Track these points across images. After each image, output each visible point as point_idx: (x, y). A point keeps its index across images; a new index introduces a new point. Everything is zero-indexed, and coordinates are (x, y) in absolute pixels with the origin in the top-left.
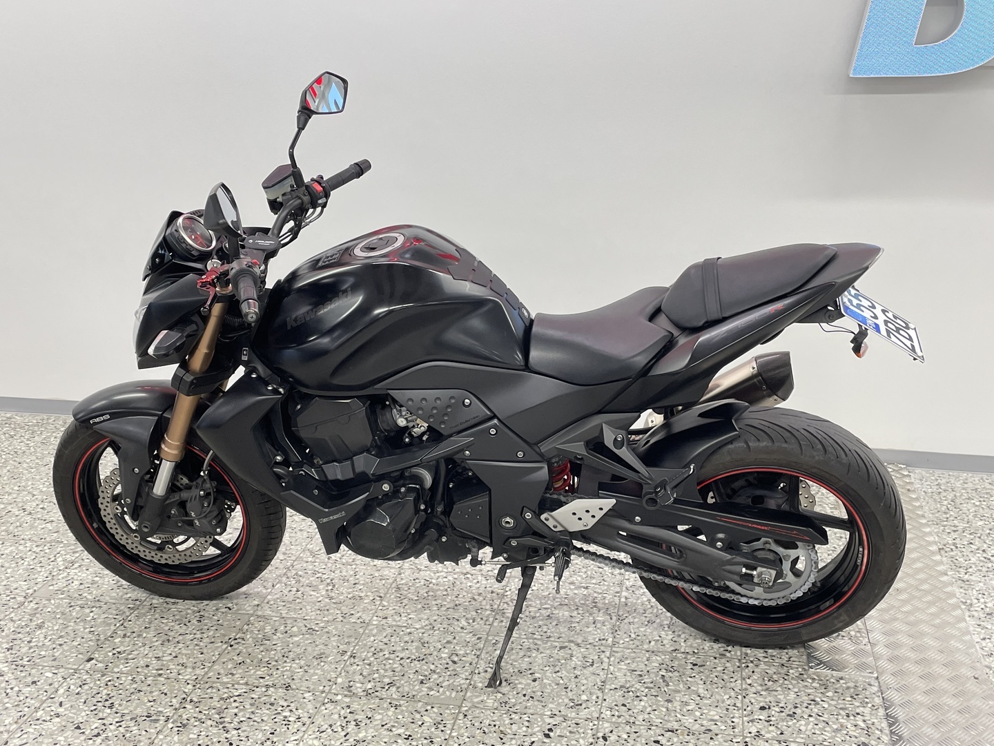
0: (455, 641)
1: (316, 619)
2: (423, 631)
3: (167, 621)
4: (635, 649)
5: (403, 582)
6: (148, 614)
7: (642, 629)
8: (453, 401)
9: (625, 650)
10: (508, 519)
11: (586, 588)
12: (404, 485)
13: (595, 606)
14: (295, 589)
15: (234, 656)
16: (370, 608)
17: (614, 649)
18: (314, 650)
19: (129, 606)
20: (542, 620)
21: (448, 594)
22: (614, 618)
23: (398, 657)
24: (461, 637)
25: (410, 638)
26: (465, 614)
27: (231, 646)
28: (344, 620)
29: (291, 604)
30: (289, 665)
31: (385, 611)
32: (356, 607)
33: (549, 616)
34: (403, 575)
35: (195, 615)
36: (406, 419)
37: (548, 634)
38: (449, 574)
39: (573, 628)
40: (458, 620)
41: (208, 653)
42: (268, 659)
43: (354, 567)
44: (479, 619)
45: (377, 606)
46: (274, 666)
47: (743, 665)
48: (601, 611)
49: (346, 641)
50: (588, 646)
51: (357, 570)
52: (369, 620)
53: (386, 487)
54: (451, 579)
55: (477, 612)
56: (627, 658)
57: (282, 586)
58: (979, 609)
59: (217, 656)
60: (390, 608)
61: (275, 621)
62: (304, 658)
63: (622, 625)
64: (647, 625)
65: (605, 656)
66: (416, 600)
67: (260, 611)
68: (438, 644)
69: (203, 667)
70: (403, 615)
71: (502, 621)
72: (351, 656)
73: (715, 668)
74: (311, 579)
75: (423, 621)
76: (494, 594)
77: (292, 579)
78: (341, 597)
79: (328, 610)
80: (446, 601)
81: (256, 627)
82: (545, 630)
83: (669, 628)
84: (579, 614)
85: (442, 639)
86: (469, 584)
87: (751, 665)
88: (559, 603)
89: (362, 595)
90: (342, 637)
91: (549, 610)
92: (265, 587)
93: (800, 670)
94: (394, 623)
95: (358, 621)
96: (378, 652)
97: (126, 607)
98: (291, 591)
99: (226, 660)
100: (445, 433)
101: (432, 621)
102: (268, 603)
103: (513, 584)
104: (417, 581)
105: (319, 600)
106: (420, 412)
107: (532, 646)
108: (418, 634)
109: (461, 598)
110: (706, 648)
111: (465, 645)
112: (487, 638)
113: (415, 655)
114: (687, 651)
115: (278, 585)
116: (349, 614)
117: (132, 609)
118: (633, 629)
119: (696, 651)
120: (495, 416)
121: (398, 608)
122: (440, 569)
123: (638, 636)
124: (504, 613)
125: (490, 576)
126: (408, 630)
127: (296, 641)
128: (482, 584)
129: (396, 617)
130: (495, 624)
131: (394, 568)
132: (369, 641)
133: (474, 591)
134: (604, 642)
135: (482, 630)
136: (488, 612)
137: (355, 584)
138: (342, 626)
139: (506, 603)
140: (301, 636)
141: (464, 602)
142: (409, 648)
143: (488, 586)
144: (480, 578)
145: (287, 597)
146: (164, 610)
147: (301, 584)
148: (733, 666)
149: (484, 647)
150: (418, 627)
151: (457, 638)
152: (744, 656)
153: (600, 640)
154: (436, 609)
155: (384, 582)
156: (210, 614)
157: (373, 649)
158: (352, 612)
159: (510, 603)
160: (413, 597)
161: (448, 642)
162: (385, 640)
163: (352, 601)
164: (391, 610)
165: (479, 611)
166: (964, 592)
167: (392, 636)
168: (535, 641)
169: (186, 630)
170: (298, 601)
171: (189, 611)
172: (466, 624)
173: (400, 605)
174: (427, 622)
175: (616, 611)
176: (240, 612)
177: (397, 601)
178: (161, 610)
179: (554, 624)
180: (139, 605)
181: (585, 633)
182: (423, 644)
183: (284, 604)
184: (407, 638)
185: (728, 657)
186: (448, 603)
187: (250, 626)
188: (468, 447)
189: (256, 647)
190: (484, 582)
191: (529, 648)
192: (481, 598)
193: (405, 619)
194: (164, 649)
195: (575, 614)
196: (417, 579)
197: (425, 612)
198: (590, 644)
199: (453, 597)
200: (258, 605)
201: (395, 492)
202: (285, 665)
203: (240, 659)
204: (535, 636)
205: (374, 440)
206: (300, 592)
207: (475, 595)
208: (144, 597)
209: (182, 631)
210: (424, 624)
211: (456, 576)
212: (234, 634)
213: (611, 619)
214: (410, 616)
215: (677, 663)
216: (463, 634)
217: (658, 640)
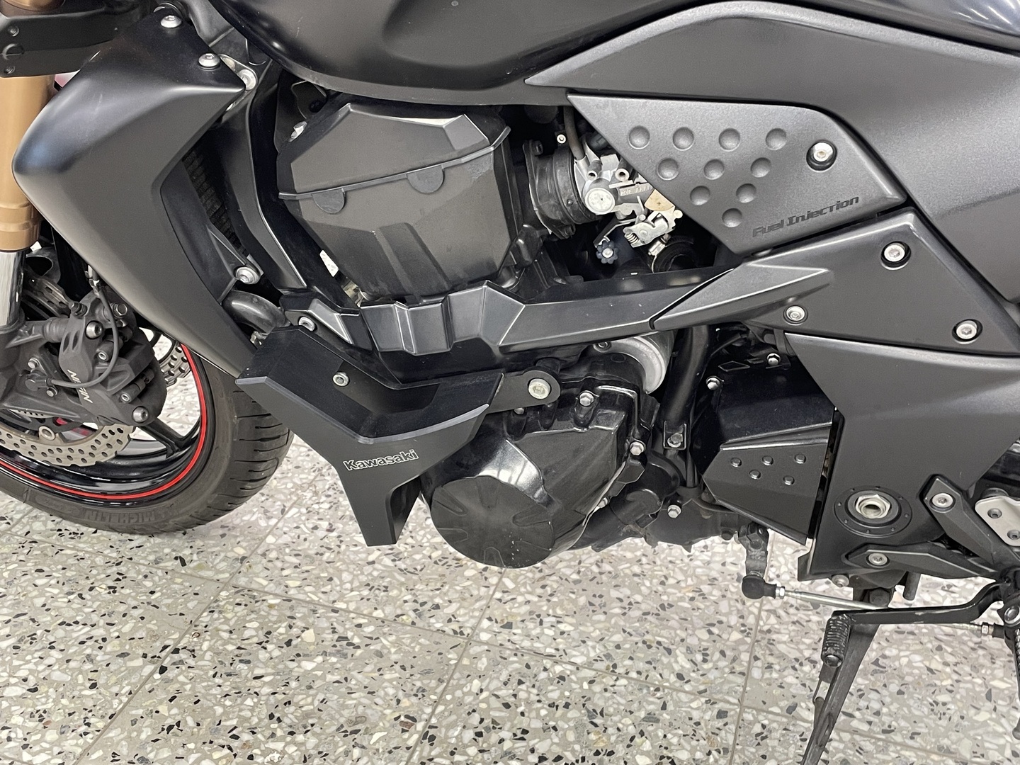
1: (359, 614)
2: (590, 674)
3: (45, 580)
8: (778, 144)
10: (876, 499)
12: (590, 385)
14: (325, 525)
15: (161, 702)
16: (475, 593)
18: (344, 706)
23: (533, 751)
24: (678, 704)
26: (683, 635)
27: (163, 670)
28: (420, 623)
29: (312, 563)
30: (280, 746)
31: (507, 606)
36: (615, 192)
39: (941, 709)
40: (669, 651)
41: (107, 687)
42: (234, 722)
44: (717, 655)
46: (245, 744)
48: (999, 663)
49: (418, 684)
52: (473, 628)
53: (540, 389)
55: (710, 632)
57: (302, 514)
59: (125, 699)
60: (520, 599)
61: (271, 606)
62: (317, 729)
66: (576, 582)
67: (246, 575)
68: (628, 721)
69: (84, 728)
70: (548, 621)
72: (424, 738)
75: (590, 643)
77: (323, 498)
78: (417, 557)
79: (386, 589)
80: (640, 592)
81: (227, 621)
82: (876, 706)
84: (946, 664)
85: (635, 706)
90: (409, 671)
92: (266, 512)
94: (526, 644)
96: (487, 729)
99: (140, 712)
100: (734, 244)
101: (611, 647)
103: (781, 559)
106: (669, 174)
108: (580, 681)
109: (672, 586)
111: (690, 732)
112: (740, 714)
113: (573, 751)
115: (294, 510)
120: (908, 203)
121: (536, 599)
124: (771, 642)
127: (307, 673)
128: (714, 554)
129: (531, 625)
130: (756, 673)
132: (469, 693)
133: (699, 571)
135: (726, 688)
136: (736, 636)
138: (413, 639)
139: (773, 612)
140: (320, 659)
141: (682, 599)
142: (561, 724)
143: (729, 560)
145: (307, 544)
147: (340, 514)
151: (670, 707)
154: (617, 611)
156: (138, 572)
157: (475, 718)
158: (437, 601)
159: (781, 613)
160: (568, 572)
161: (651, 718)
162: (505, 693)
163: (441, 569)
164: (520, 605)
165: (715, 630)
167: (520, 682)
168: (857, 737)
169: (78, 610)
172: (688, 665)
173: (539, 591)
174: (599, 650)
176: (203, 573)
177: (534, 581)
178: (42, 550)
179: (894, 688)
181: (973, 728)
182: (592, 714)
183: (295, 560)
184: (554, 693)
186: (645, 597)
187: (216, 615)
188: (799, 297)
189: (217, 680)
192: (716, 593)
193: (550, 632)
194: (16, 663)
197: (596, 618)
199: (655, 581)
200: (243, 558)
201: (565, 403)
202: (271, 745)
203: (170, 714)
204: (855, 723)
205: (514, 248)
206: (334, 534)
207: (702, 583)
209: (68, 615)
210: (592, 654)
212: (176, 636)
214: (562, 627)
216: (683, 696)
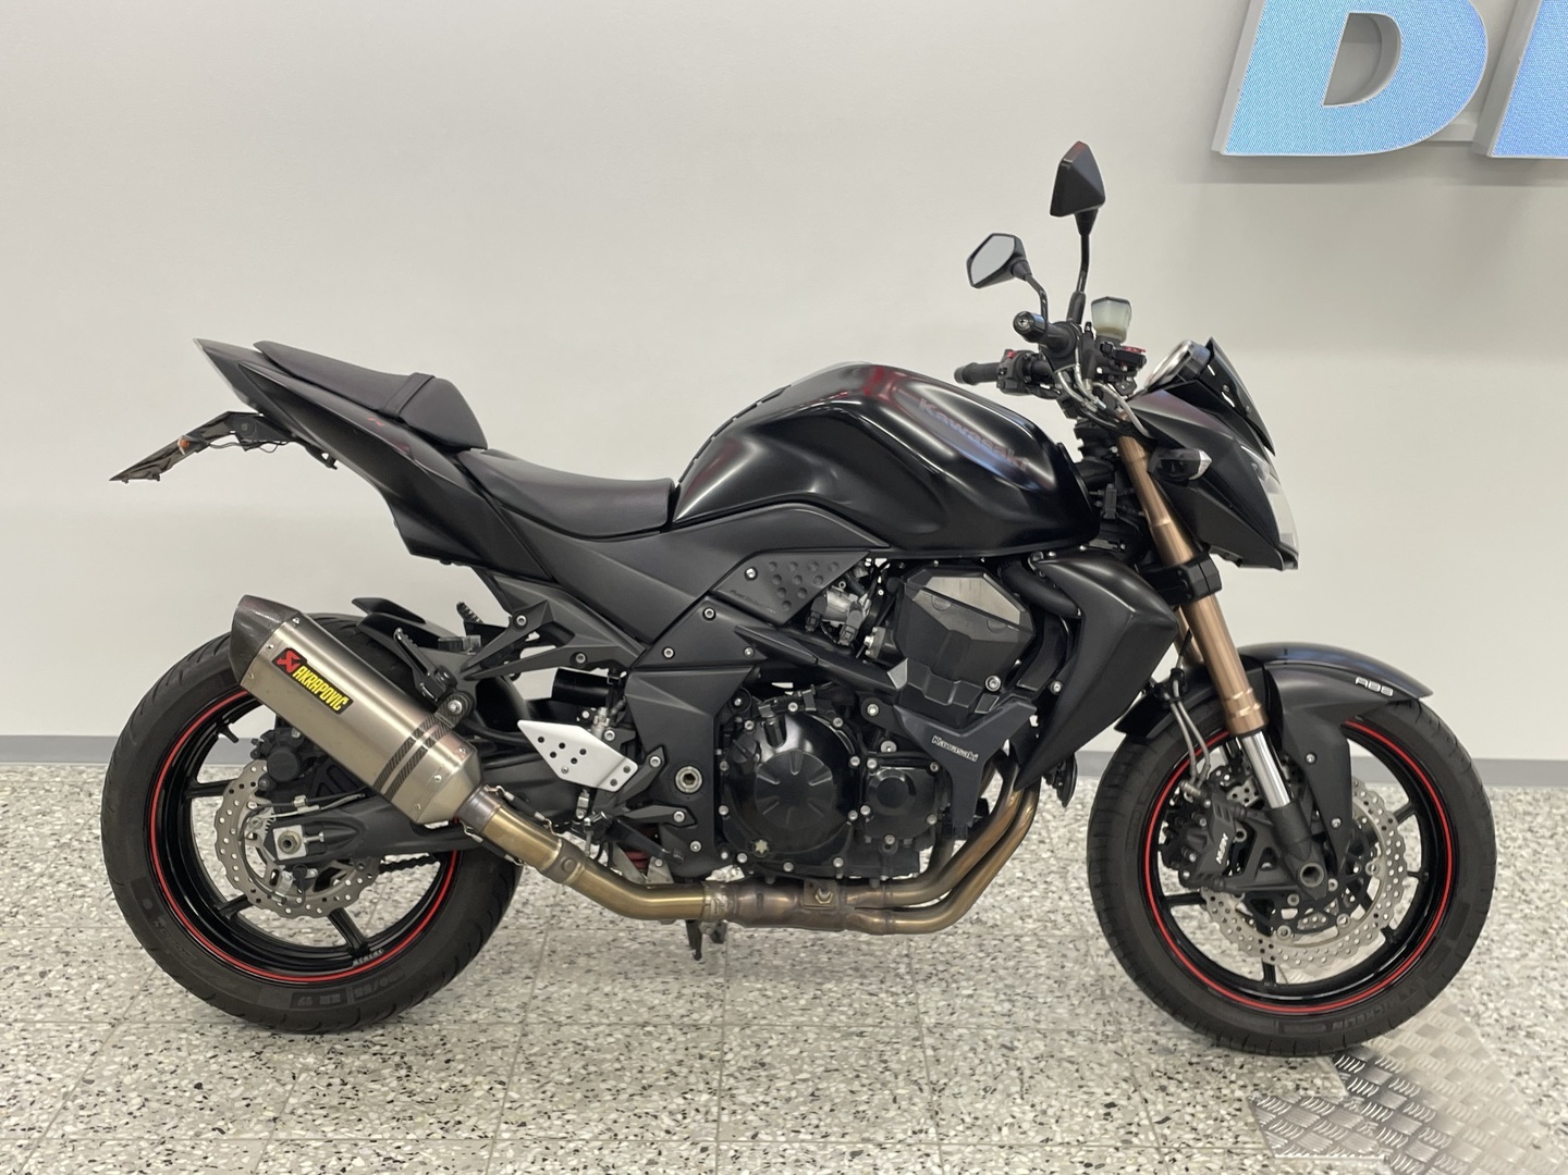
0: (662, 1159)
4: (979, 1144)
5: (536, 1049)
6: (62, 1156)
7: (979, 1106)
9: (963, 1148)
11: (861, 1034)
13: (887, 1069)
17: (943, 1148)
19: (19, 1143)
20: (804, 1103)
21: (623, 1068)
22: (925, 1088)
25: (580, 1162)
32: (462, 1108)
33: (813, 1095)
34: (531, 1037)
35: (157, 1150)
37: (823, 1129)
38: (613, 1027)
43: (436, 1027)
45: (501, 1103)
47: (1167, 1158)
50: (899, 1147)
51: (444, 1033)
54: (620, 1036)
56: (970, 1163)
58: (1492, 1021)
63: (943, 1101)
64: (984, 1097)
65: (934, 1164)
71: (734, 1112)
73: (1122, 1168)
74: (363, 1057)
76: (705, 1061)
83: (1022, 1098)
86: (656, 1045)
87: (1178, 1156)
88: (823, 1068)
89: (467, 1081)
91: (810, 1083)
93: (1260, 1157)
95: (474, 1135)
97: (13, 1145)
98: (330, 1085)
102: (292, 1113)
104: (560, 1045)
105: (389, 1099)
107: (801, 1156)
110: (1095, 1131)
114: (1067, 1140)
116: (452, 1122)
117: (27, 1148)
118: (965, 1106)
119: (1081, 1139)
122: (596, 1019)
123: (976, 1118)
125: (689, 1026)
126: (572, 1146)
131: (511, 1024)
134: (923, 1136)
137: (448, 1061)
144: (670, 1030)
146: (92, 1145)
148: (1151, 1161)
149: (717, 1166)
150: (587, 1136)
152: (1162, 1141)
153: (914, 1133)
155: (499, 1052)
166: (1458, 992)
170: (349, 1104)
171: (143, 1144)
175: (924, 1074)
180: (40, 1139)
185: (1137, 1146)
190: (682, 1038)
191: (797, 1161)
195: (856, 1086)
196: (559, 1041)
198: (900, 1141)
208: (44, 1121)
211: (627, 1031)
213: (921, 1090)
215: (1057, 1164)
217: (1012, 1124)
